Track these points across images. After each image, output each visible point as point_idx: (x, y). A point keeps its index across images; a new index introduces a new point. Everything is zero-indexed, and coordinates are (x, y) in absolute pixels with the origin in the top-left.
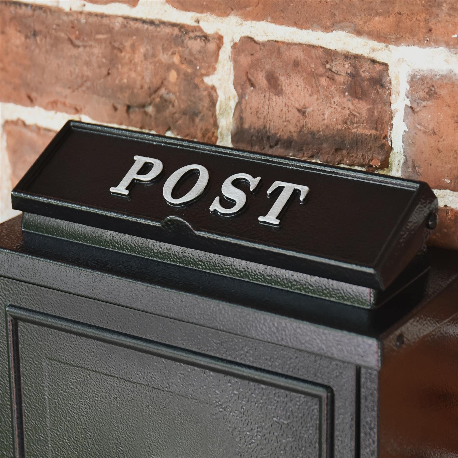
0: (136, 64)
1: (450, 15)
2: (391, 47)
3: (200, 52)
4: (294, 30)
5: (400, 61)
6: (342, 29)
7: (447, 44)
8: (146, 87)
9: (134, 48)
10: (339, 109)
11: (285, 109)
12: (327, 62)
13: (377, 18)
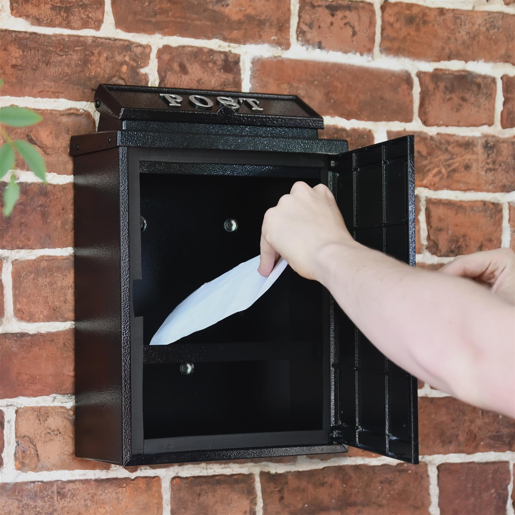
0: (100, 63)
1: (270, 28)
2: (242, 46)
3: (141, 54)
4: (193, 39)
6: (217, 38)
7: (269, 42)
8: (106, 76)
9: (100, 54)
10: (219, 79)
11: (190, 82)
12: (211, 55)
13: (235, 32)
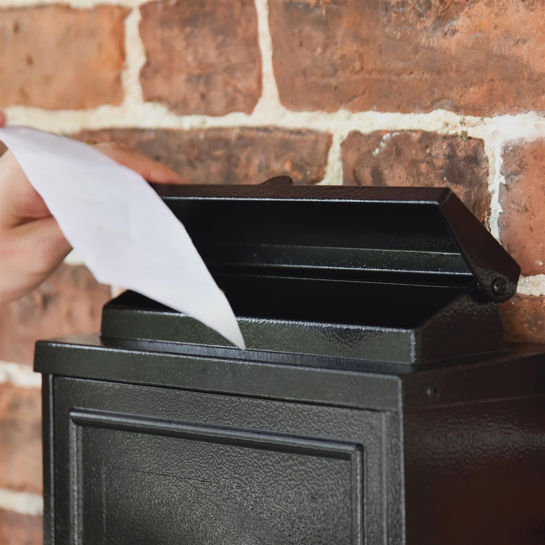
2: (486, 119)
3: (310, 155)
4: (397, 115)
5: (495, 134)
6: (442, 107)
9: (248, 160)
12: (427, 147)
13: (472, 89)
